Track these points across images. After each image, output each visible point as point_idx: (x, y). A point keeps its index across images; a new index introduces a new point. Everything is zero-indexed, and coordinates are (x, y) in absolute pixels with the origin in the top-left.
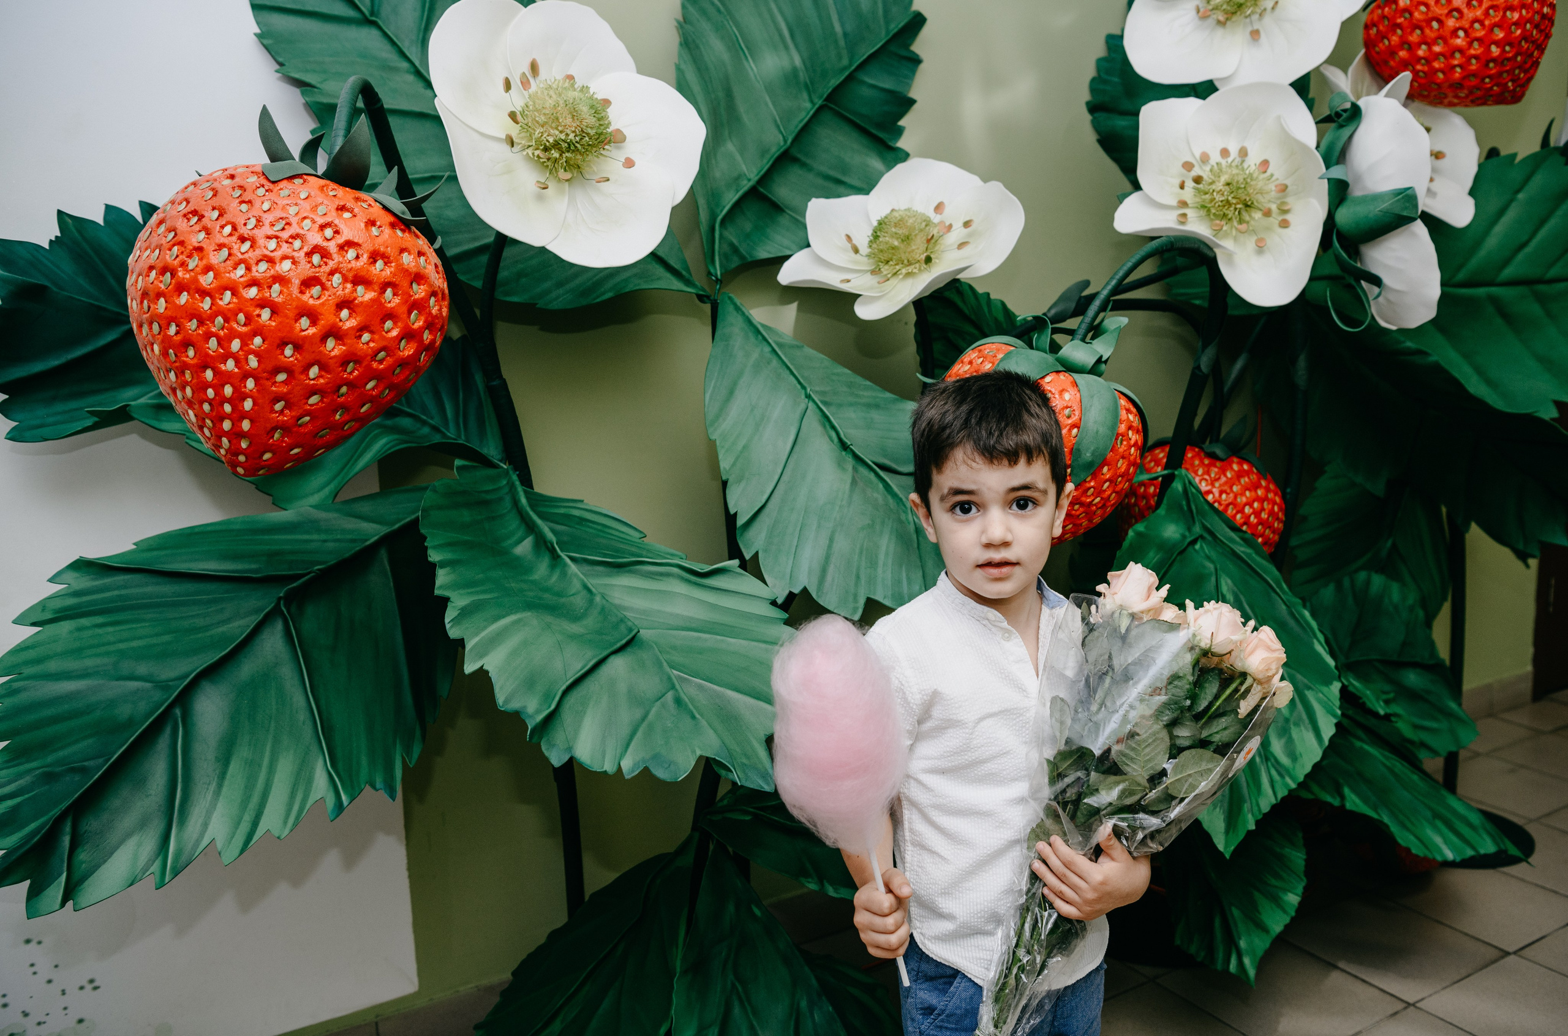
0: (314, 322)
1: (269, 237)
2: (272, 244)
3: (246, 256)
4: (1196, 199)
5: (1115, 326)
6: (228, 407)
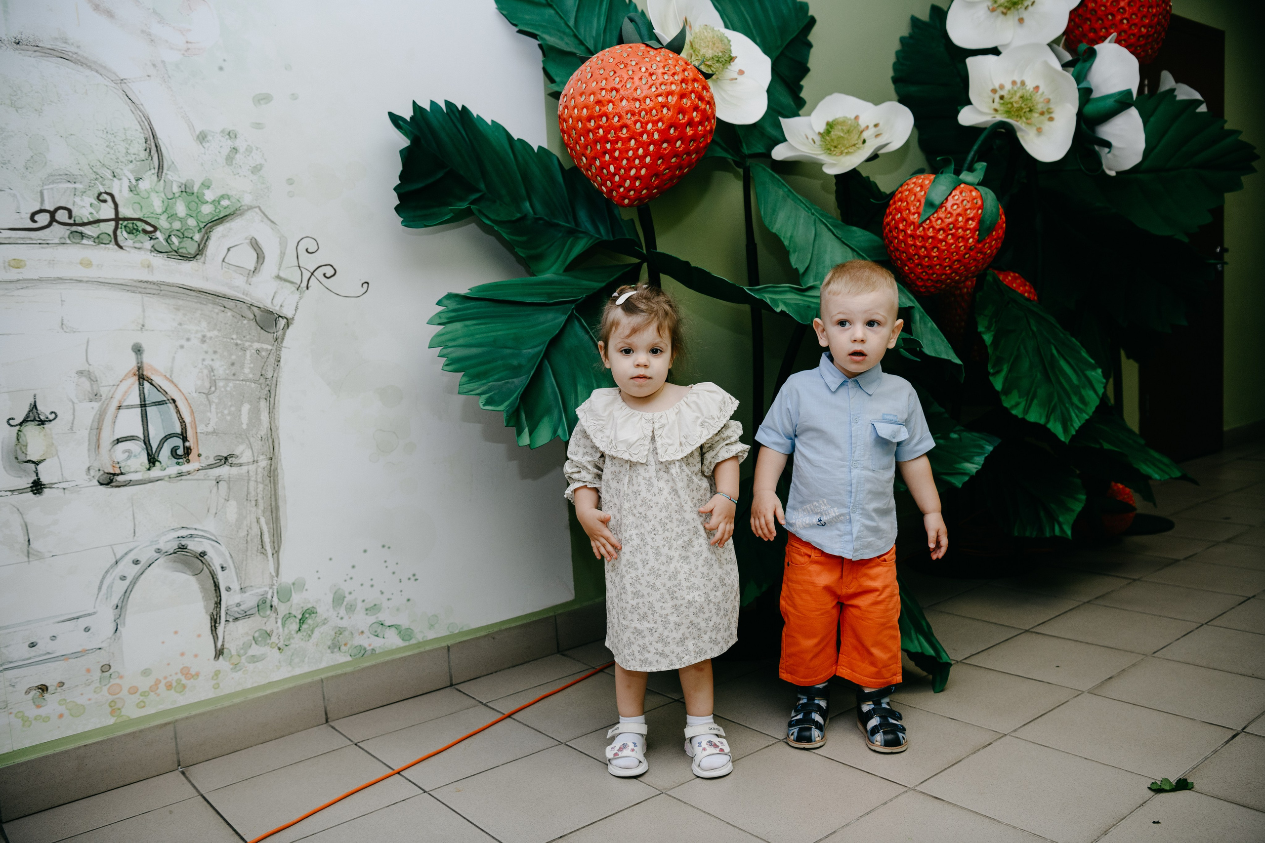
0: (684, 117)
1: (664, 73)
2: (666, 77)
3: (655, 82)
4: (1002, 108)
5: (981, 166)
6: (637, 161)
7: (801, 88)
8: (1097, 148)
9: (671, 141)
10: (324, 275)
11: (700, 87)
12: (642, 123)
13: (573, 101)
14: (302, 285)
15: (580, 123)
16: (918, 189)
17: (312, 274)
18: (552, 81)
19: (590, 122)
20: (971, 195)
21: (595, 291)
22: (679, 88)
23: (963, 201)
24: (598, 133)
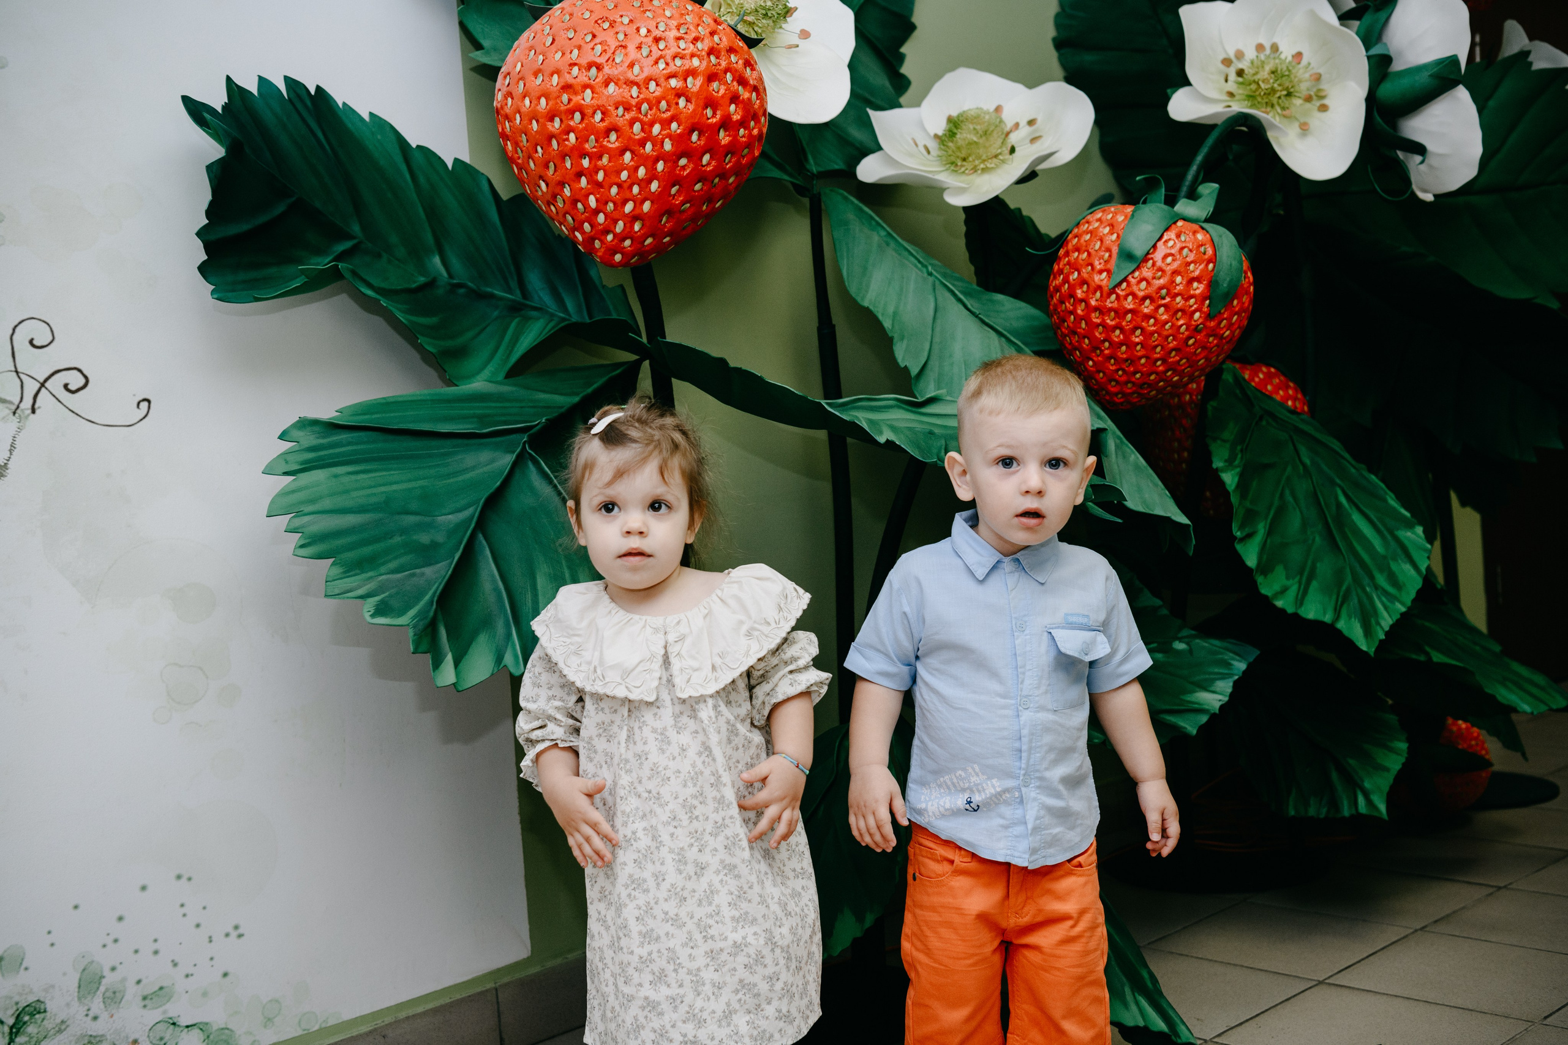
0: (715, 112)
1: (679, 39)
2: (682, 44)
3: (663, 53)
4: (1241, 91)
5: (1209, 190)
6: (636, 189)
7: (901, 58)
8: (1401, 154)
9: (693, 155)
10: (66, 386)
11: (741, 62)
12: (643, 124)
13: (521, 84)
14: (22, 406)
15: (534, 122)
16: (1107, 230)
17: (43, 385)
18: (478, 46)
19: (552, 120)
20: (1196, 239)
21: (563, 410)
22: (705, 63)
23: (1182, 249)
24: (567, 140)
